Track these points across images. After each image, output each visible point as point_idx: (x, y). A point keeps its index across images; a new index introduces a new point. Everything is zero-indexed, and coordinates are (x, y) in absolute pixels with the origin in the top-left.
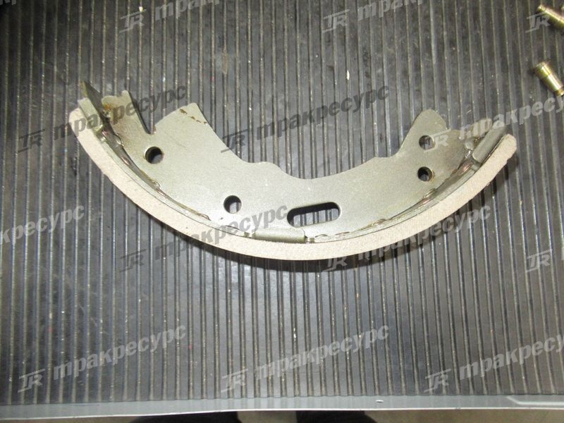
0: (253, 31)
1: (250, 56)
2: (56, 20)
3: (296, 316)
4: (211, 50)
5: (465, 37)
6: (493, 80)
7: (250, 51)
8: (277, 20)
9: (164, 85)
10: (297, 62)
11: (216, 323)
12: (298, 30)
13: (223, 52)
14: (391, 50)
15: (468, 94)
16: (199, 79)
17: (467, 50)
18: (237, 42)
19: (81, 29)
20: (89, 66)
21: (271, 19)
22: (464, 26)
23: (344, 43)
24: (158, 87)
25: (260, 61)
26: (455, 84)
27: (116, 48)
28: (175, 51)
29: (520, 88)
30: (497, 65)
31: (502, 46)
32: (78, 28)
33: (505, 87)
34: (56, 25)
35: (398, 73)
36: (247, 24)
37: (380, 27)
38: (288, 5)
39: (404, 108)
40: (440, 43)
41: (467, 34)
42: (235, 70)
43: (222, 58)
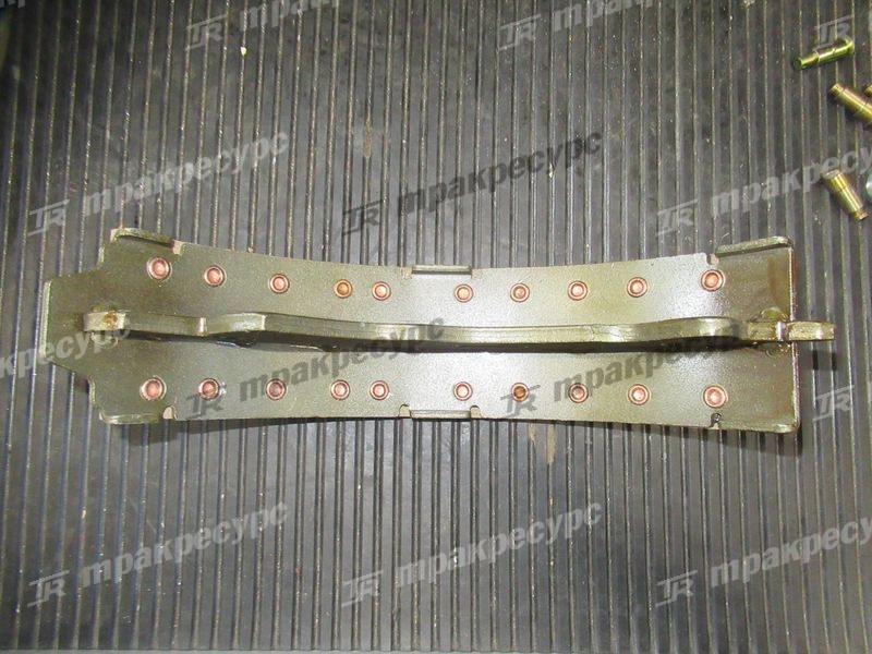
0: (413, 95)
1: (405, 133)
2: (112, 60)
3: (458, 530)
4: (347, 122)
5: (724, 125)
7: (405, 126)
8: (449, 82)
9: (274, 170)
10: (475, 146)
11: (338, 535)
12: (479, 98)
13: (365, 124)
14: (616, 137)
16: (327, 164)
17: (727, 143)
18: (388, 111)
19: (149, 76)
20: (161, 135)
21: (440, 79)
22: (724, 107)
23: (547, 122)
24: (264, 172)
25: (420, 141)
26: (707, 193)
27: (203, 109)
28: (293, 118)
29: (801, 203)
30: (770, 168)
31: (778, 138)
32: (146, 74)
33: (780, 202)
34: (112, 68)
35: (626, 172)
36: (404, 85)
37: (600, 100)
38: (465, 61)
39: (631, 224)
40: (688, 132)
41: (729, 120)
42: (383, 153)
43: (364, 135)
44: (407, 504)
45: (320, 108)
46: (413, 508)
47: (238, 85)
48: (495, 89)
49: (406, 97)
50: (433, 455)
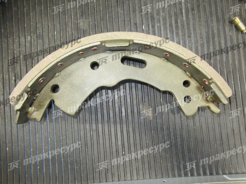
0: (97, 8)
1: (96, 20)
3: (124, 143)
4: (77, 18)
5: (198, 7)
6: (212, 27)
7: (96, 18)
8: (108, 2)
9: (56, 36)
10: (119, 22)
11: (86, 148)
12: (119, 6)
13: (83, 19)
14: (164, 14)
15: (201, 34)
16: (72, 33)
17: (200, 12)
18: (90, 13)
19: (13, 10)
20: (19, 28)
21: (106, 2)
24: (52, 37)
25: (101, 22)
26: (194, 29)
27: (31, 19)
28: (60, 19)
29: (225, 29)
30: (214, 19)
31: (216, 10)
32: (12, 10)
33: (218, 29)
35: (168, 25)
36: (94, 5)
40: (187, 10)
41: (200, 5)
42: (89, 27)
43: (83, 22)
44: (107, 136)
45: (68, 15)
46: (109, 138)
47: (42, 10)
48: (123, 3)
49: (95, 8)
50: (114, 120)
